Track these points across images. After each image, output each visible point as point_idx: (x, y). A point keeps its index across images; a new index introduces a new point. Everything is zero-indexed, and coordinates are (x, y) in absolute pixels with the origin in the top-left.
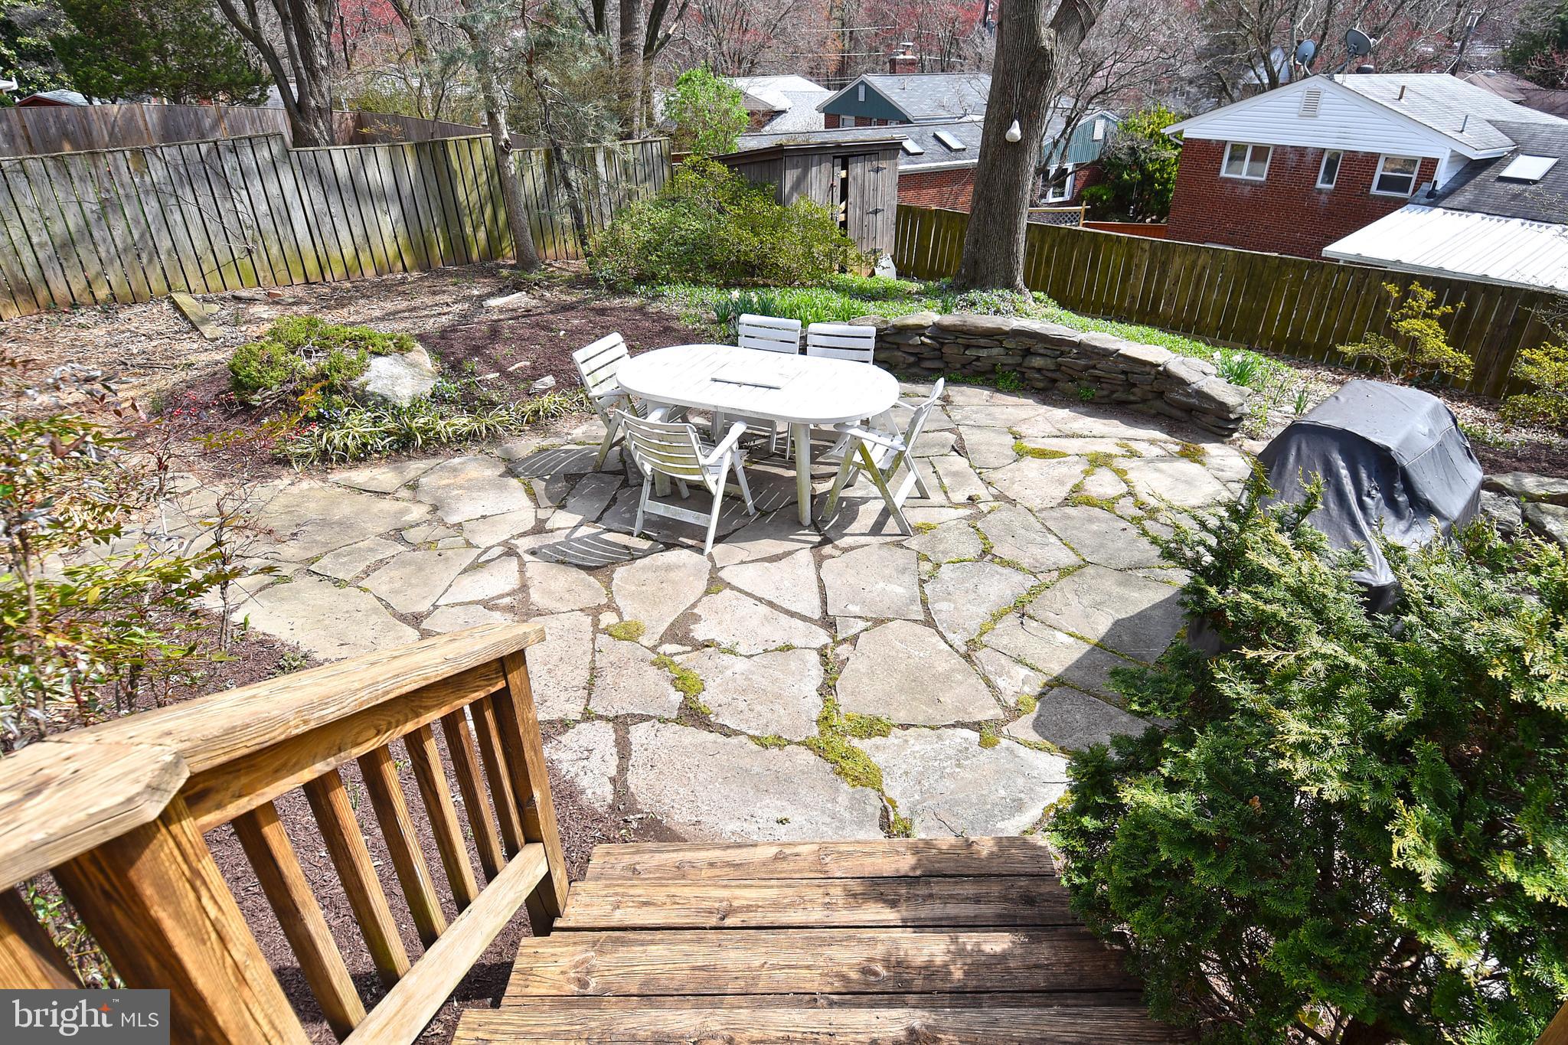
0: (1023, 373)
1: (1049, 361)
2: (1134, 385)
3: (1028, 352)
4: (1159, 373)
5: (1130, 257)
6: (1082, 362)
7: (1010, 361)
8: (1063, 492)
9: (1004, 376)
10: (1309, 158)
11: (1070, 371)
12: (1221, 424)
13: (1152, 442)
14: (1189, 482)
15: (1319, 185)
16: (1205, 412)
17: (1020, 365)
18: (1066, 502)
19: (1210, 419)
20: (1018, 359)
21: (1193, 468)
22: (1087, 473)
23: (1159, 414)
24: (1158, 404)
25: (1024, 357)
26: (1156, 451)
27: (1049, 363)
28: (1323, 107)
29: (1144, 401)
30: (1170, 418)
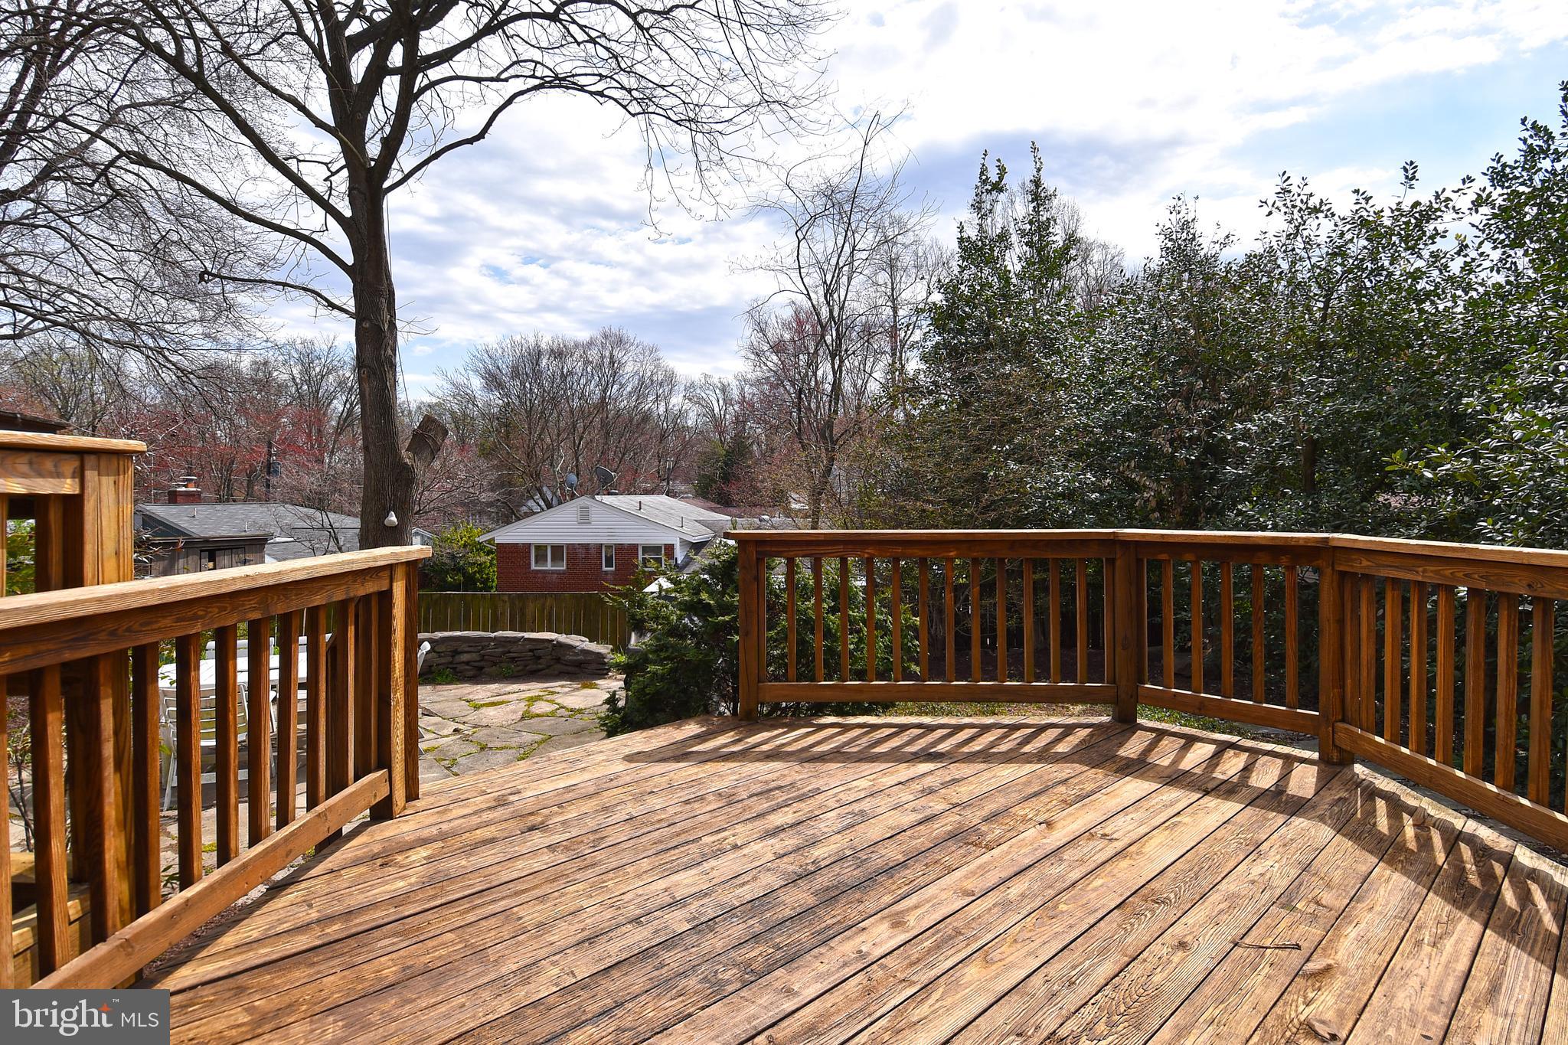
0: (454, 669)
1: (474, 655)
2: (539, 658)
3: (456, 653)
4: (554, 645)
5: (495, 609)
6: (500, 650)
7: (443, 660)
8: (519, 715)
9: (440, 674)
10: (593, 551)
11: (492, 658)
12: (601, 667)
13: (562, 686)
14: (594, 696)
15: (605, 569)
16: (588, 662)
17: (451, 663)
18: (523, 718)
19: (594, 666)
20: (450, 659)
21: (594, 691)
22: (529, 706)
23: (560, 673)
24: (558, 667)
25: (453, 656)
26: (567, 690)
27: (475, 656)
28: (593, 517)
29: (549, 667)
30: (568, 673)
